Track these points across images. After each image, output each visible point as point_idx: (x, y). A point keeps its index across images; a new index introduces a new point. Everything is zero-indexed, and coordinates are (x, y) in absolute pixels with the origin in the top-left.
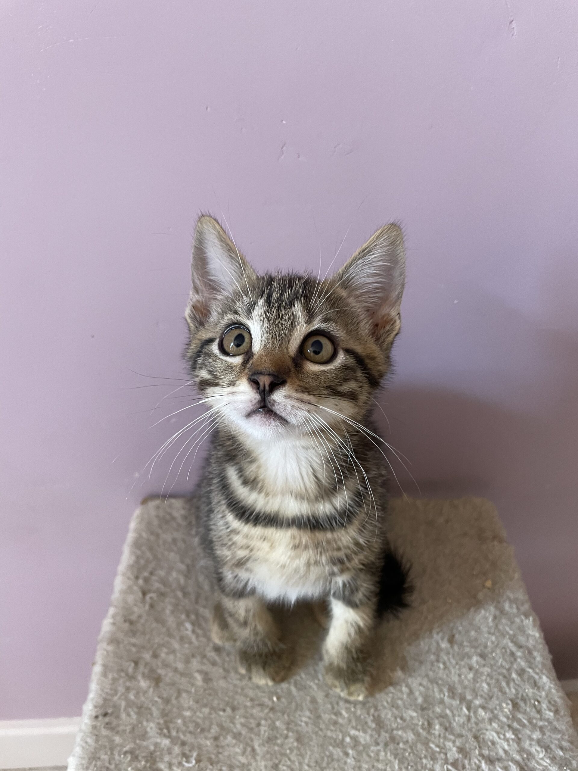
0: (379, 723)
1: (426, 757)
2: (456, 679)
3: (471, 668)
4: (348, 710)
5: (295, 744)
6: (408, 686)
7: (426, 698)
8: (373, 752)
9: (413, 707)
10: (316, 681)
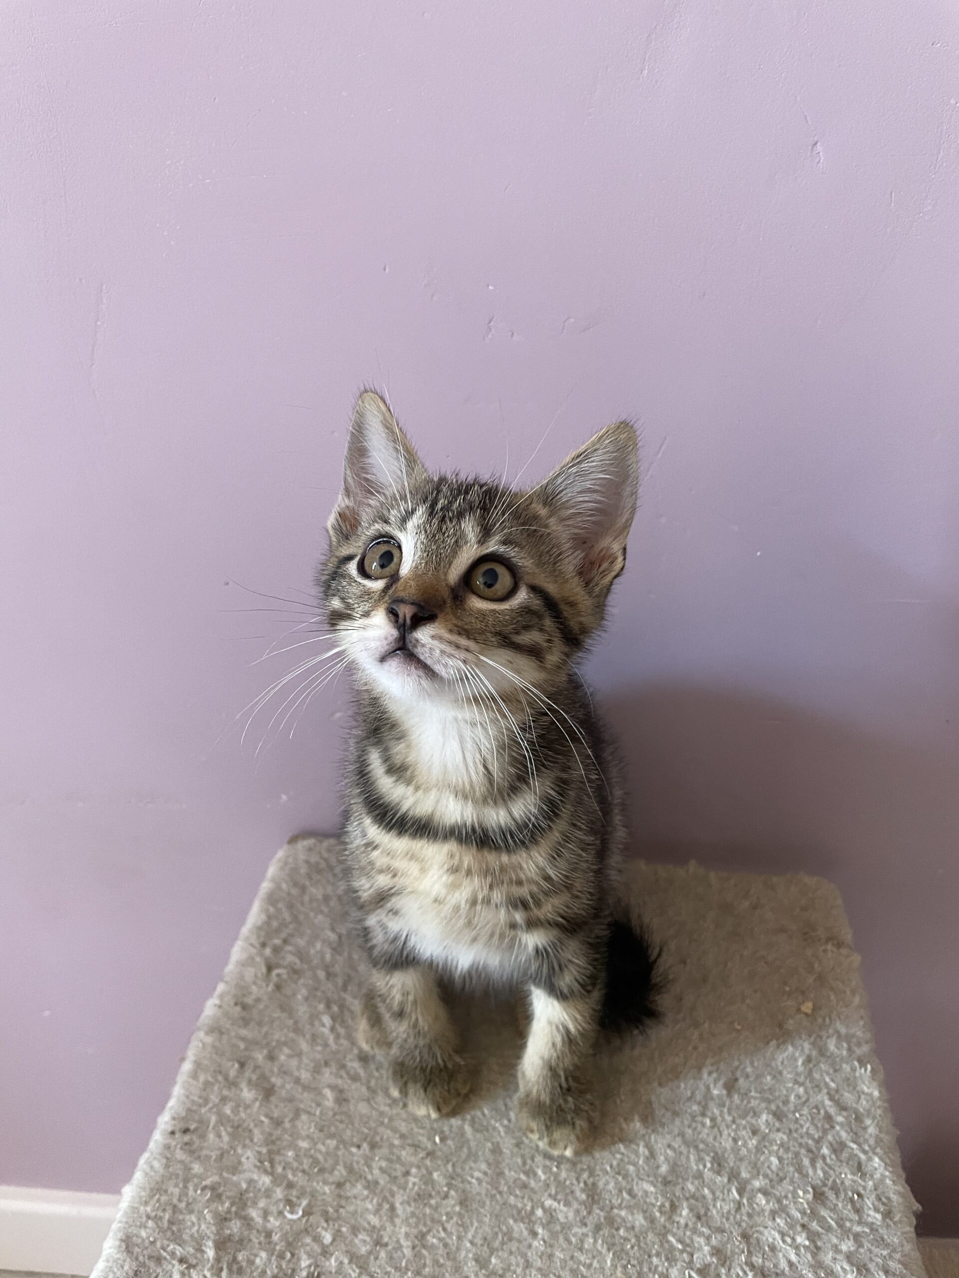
0: (593, 1195)
1: (658, 1255)
2: (728, 1144)
3: (755, 1132)
4: (547, 1169)
5: (457, 1209)
6: (648, 1146)
7: (674, 1168)
8: (574, 1235)
9: (651, 1179)
10: (506, 1122)
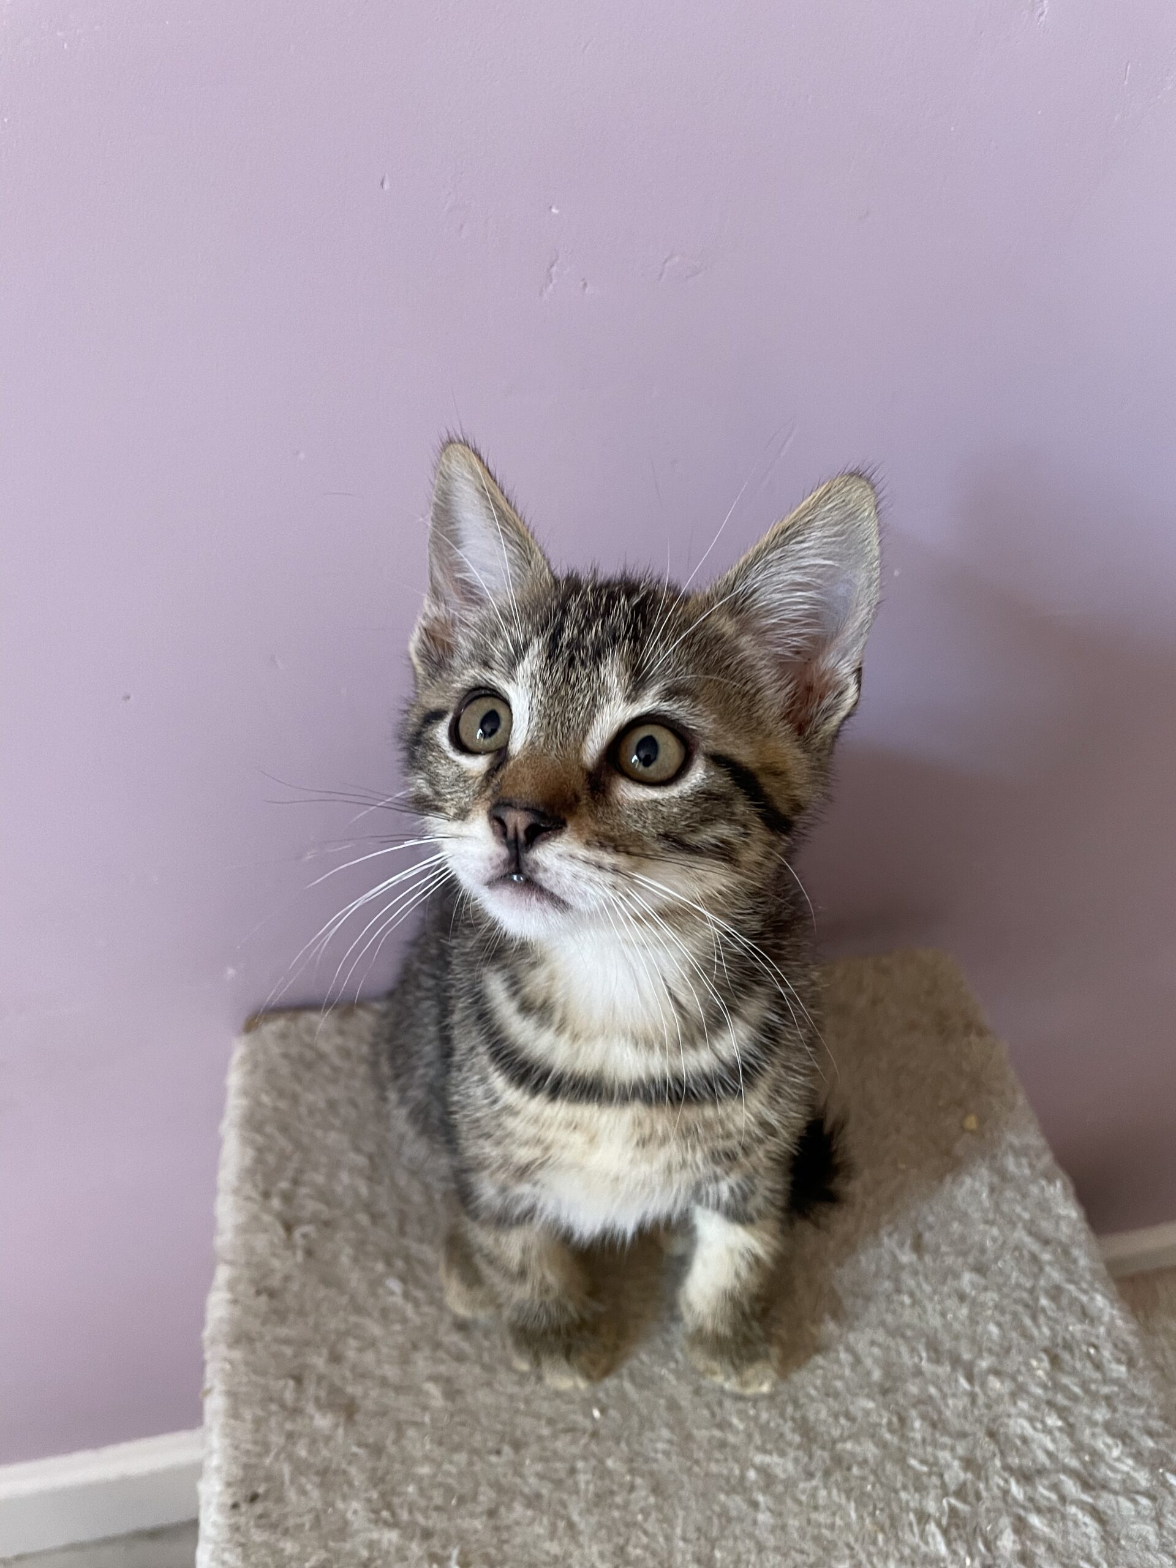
0: (807, 1430)
1: (905, 1487)
2: (936, 1321)
3: (962, 1297)
4: (742, 1414)
5: (652, 1500)
6: (850, 1349)
7: (888, 1367)
8: (803, 1492)
9: (866, 1390)
10: (672, 1365)
